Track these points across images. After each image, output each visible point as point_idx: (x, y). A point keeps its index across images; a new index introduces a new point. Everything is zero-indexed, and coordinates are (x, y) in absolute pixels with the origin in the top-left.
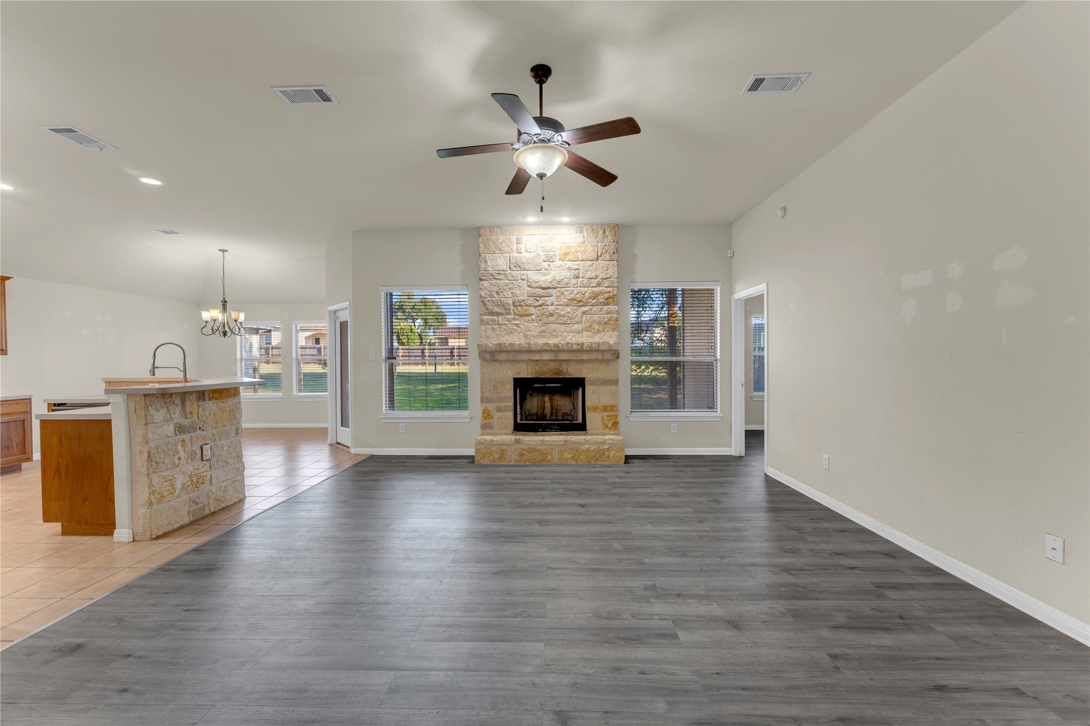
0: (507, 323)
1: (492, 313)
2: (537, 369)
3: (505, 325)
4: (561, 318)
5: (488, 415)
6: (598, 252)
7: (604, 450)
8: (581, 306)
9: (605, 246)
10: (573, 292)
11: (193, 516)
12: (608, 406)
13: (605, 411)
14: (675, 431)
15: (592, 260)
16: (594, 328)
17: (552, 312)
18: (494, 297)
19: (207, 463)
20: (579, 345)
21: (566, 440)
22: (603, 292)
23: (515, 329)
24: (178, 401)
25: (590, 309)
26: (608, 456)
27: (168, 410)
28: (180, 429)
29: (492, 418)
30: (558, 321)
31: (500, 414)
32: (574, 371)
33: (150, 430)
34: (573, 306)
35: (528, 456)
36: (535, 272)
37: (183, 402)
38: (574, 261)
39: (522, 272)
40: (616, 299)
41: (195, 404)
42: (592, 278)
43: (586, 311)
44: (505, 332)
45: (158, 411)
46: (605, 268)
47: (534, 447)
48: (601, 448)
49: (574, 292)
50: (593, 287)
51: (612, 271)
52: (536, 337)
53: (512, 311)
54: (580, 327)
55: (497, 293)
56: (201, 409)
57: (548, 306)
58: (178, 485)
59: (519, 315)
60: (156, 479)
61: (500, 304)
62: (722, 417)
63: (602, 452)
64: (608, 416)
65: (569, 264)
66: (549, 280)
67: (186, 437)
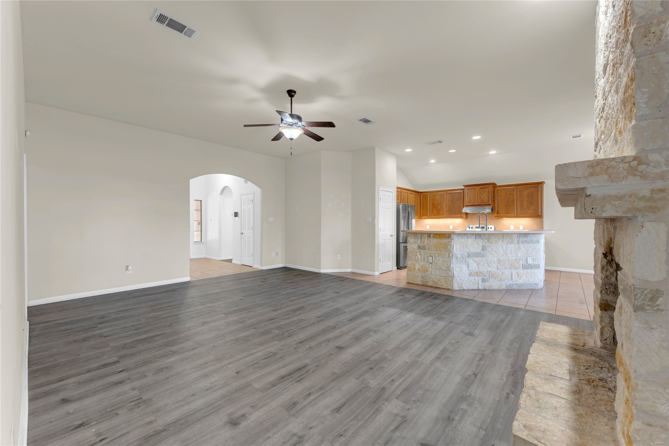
11: (422, 283)
19: (430, 264)
24: (419, 236)
27: (415, 239)
28: (419, 247)
37: (421, 237)
41: (427, 239)
45: (411, 239)
56: (429, 241)
58: (417, 268)
60: (409, 262)
67: (422, 251)
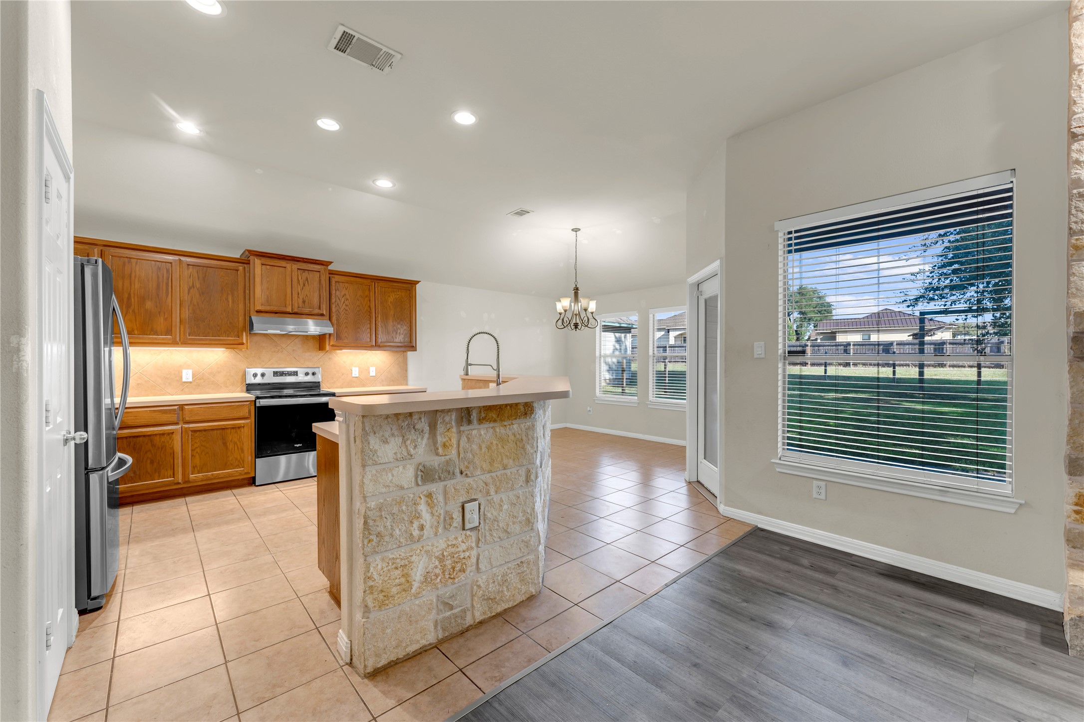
11: (444, 630)
19: (473, 534)
24: (423, 425)
27: (404, 441)
28: (426, 475)
33: (369, 476)
37: (433, 427)
41: (454, 430)
45: (386, 442)
56: (464, 439)
58: (417, 575)
60: (378, 564)
67: (435, 488)
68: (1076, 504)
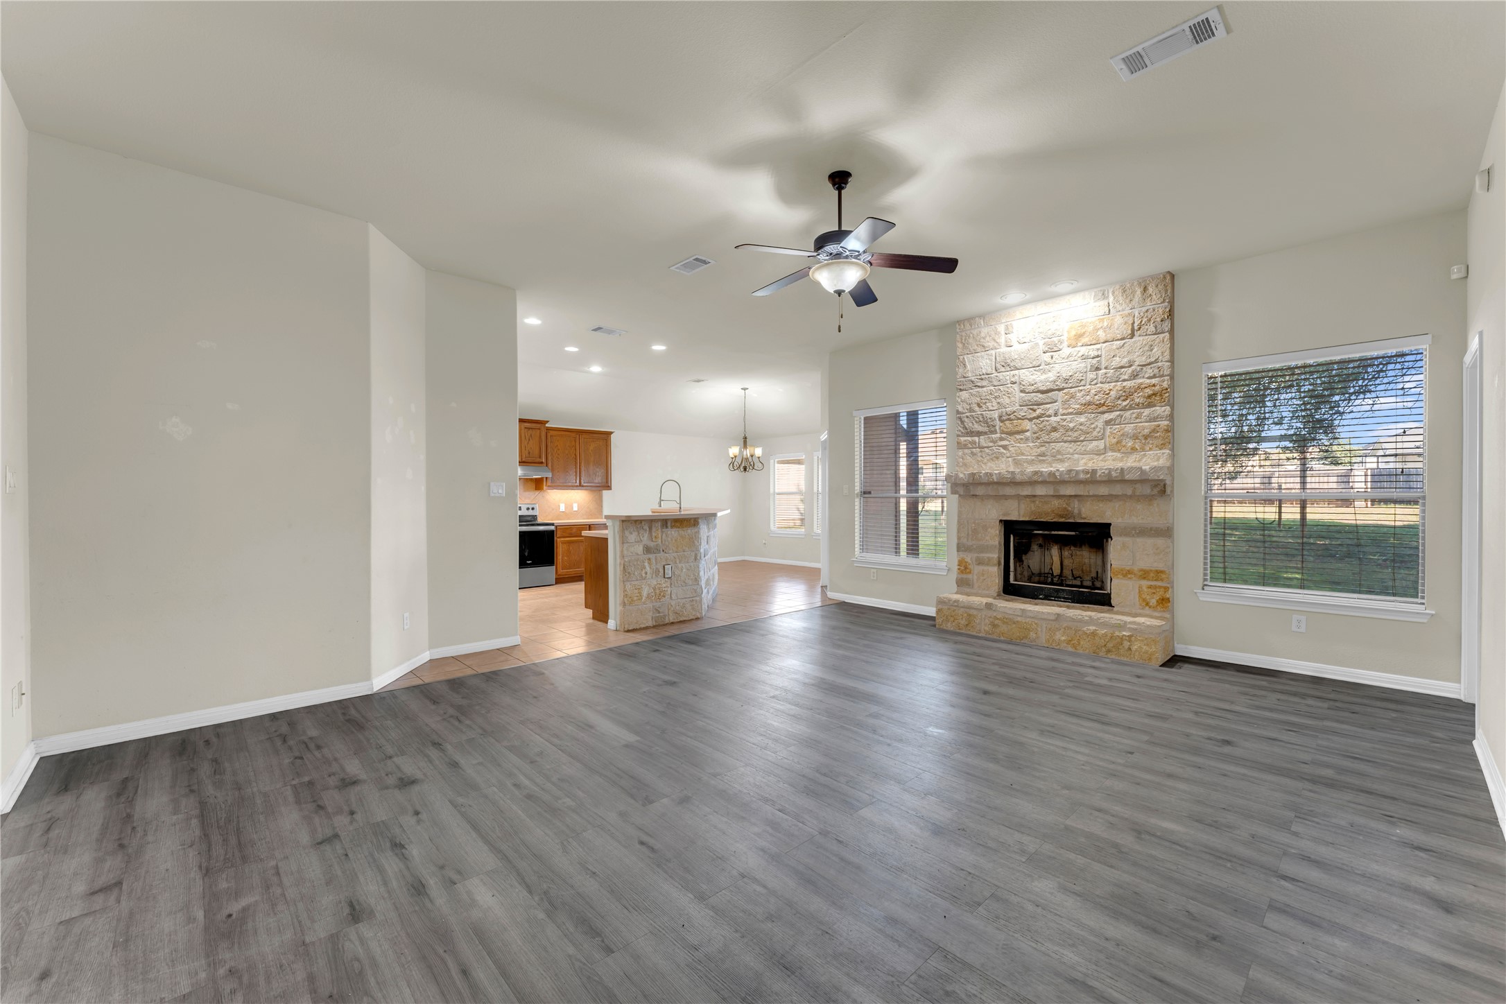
0: (991, 444)
1: (971, 433)
2: (1033, 509)
3: (988, 447)
4: (1070, 433)
5: (966, 568)
6: (1134, 322)
7: (1122, 638)
8: (1103, 413)
9: (1147, 311)
10: (1089, 391)
11: (656, 622)
12: (1151, 571)
13: (1144, 578)
14: (1303, 629)
15: (1123, 339)
16: (1124, 446)
17: (1054, 425)
18: (974, 411)
19: (669, 580)
20: (1087, 472)
21: (1058, 614)
22: (1143, 386)
23: (1002, 453)
24: (646, 527)
25: (1118, 416)
26: (1130, 649)
27: (639, 534)
28: (648, 550)
29: (970, 572)
30: (1065, 438)
31: (981, 568)
32: (1090, 513)
33: (625, 548)
34: (1089, 413)
35: (1004, 628)
36: (1031, 369)
37: (650, 528)
38: (1091, 345)
39: (1012, 372)
40: (1167, 395)
41: (660, 530)
42: (1122, 367)
43: (1111, 420)
44: (988, 458)
45: (631, 533)
46: (1147, 348)
47: (1011, 617)
48: (1117, 633)
49: (1092, 392)
50: (1124, 380)
51: (1160, 350)
52: (1031, 462)
53: (997, 428)
54: (1101, 444)
55: (979, 405)
56: (664, 535)
57: (1050, 416)
58: (645, 593)
59: (1007, 433)
60: (628, 586)
61: (981, 419)
62: (1432, 615)
63: (1119, 640)
64: (1150, 587)
65: (1084, 350)
66: (1050, 380)
67: (652, 556)
68: (959, 565)
